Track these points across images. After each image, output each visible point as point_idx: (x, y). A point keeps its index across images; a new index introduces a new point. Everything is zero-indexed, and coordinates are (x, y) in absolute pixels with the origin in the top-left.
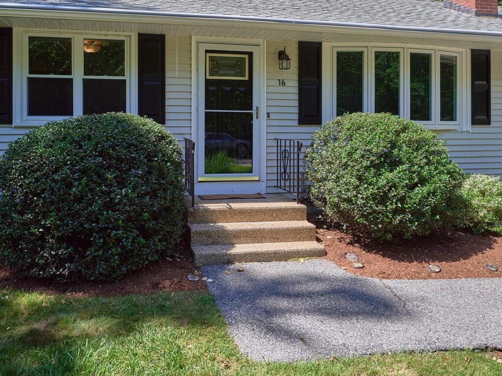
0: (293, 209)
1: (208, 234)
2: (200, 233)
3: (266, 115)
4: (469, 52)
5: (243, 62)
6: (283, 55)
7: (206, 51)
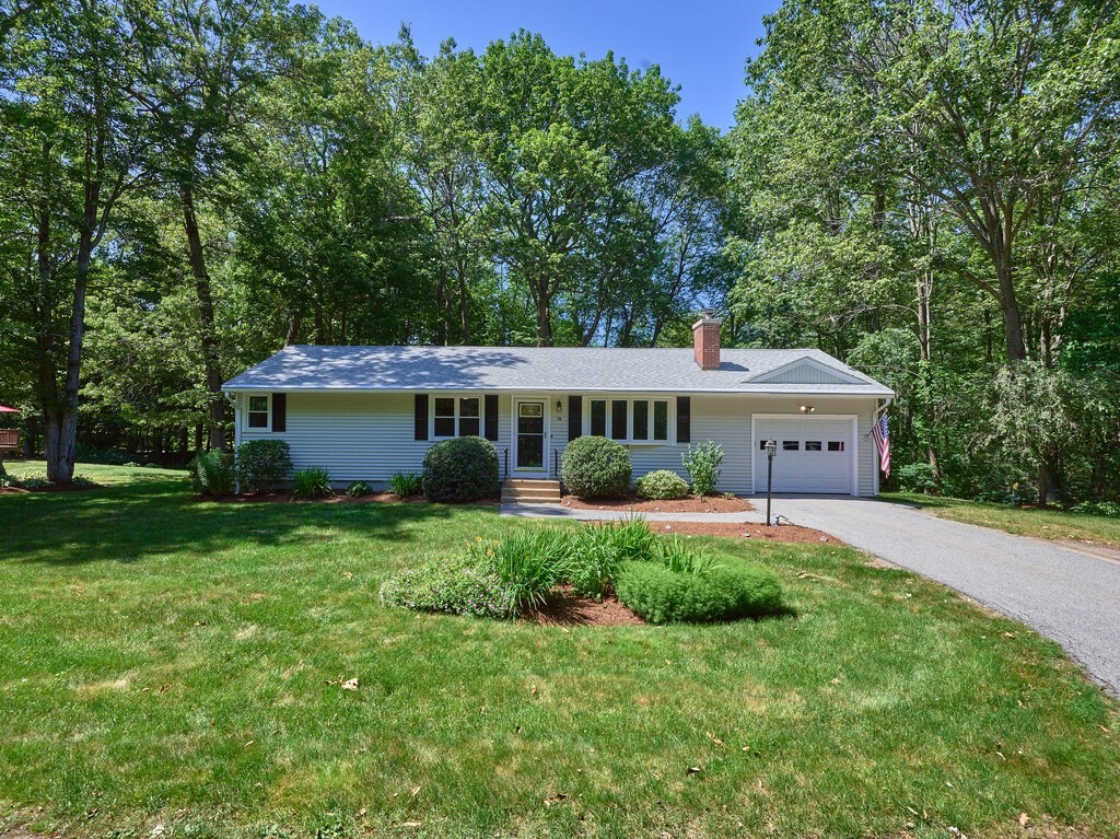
0: (553, 483)
1: (509, 491)
2: (505, 491)
3: (550, 436)
4: (676, 399)
5: (539, 408)
6: (559, 404)
7: (519, 403)
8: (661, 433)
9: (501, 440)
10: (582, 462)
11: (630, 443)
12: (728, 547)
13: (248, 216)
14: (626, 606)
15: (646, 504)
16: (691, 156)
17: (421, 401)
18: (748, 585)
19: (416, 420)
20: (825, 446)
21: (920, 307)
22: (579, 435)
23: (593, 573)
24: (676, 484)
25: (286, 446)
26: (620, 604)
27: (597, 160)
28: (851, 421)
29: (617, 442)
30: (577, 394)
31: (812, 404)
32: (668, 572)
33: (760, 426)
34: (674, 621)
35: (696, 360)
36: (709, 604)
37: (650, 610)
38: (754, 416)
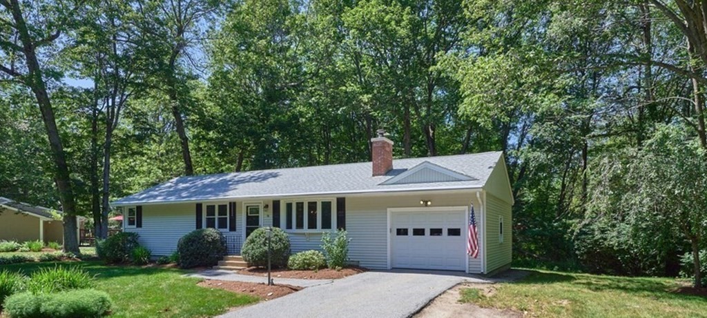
4: (335, 199)
5: (257, 209)
6: (267, 206)
7: (247, 207)
9: (237, 231)
11: (306, 232)
17: (199, 206)
19: (196, 219)
20: (445, 232)
22: (279, 226)
28: (464, 211)
30: (277, 199)
38: (388, 209)
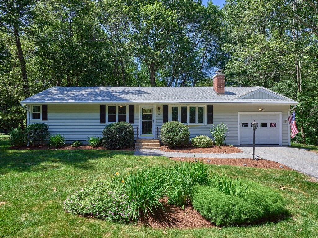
0: (157, 141)
1: (138, 144)
2: (137, 144)
3: (155, 122)
4: (207, 106)
5: (151, 110)
6: (159, 108)
7: (143, 108)
8: (201, 120)
9: (135, 123)
10: (169, 132)
11: (188, 124)
12: (239, 171)
13: (38, 38)
14: (198, 212)
15: (196, 149)
16: (209, 17)
17: (102, 107)
18: (268, 201)
19: (101, 115)
20: (268, 125)
21: (297, 72)
22: (167, 121)
23: (179, 193)
24: (208, 141)
25: (46, 126)
26: (195, 211)
27: (173, 16)
28: (279, 115)
29: (183, 123)
30: (166, 104)
31: (263, 108)
32: (222, 194)
33: (242, 117)
34: (228, 224)
35: (214, 91)
36: (248, 214)
37: (214, 218)
38: (239, 113)
